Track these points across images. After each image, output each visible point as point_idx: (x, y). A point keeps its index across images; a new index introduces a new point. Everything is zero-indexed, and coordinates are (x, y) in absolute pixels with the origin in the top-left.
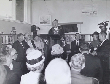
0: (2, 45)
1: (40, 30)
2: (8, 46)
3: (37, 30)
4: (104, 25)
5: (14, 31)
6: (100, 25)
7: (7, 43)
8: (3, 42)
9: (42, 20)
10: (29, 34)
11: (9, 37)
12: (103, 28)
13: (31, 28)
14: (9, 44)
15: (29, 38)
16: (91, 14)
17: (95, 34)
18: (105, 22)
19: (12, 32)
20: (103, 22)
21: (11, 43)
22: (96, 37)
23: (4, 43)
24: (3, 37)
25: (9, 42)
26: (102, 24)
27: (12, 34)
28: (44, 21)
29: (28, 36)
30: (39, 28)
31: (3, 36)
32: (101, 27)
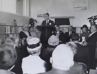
0: (5, 34)
1: (37, 22)
2: (10, 35)
3: (34, 23)
4: (93, 19)
5: (15, 23)
6: (89, 19)
7: (9, 33)
8: (5, 32)
9: (39, 13)
10: (27, 26)
11: (10, 27)
12: (92, 21)
13: (29, 21)
14: (11, 34)
15: (26, 29)
16: (82, 9)
17: (84, 27)
18: (94, 17)
19: (13, 24)
20: (92, 17)
21: (12, 33)
22: (85, 29)
23: (7, 33)
24: (5, 28)
25: (11, 32)
26: (91, 18)
27: (13, 25)
28: (41, 15)
29: (26, 27)
30: (36, 21)
31: (5, 26)
32: (90, 21)
